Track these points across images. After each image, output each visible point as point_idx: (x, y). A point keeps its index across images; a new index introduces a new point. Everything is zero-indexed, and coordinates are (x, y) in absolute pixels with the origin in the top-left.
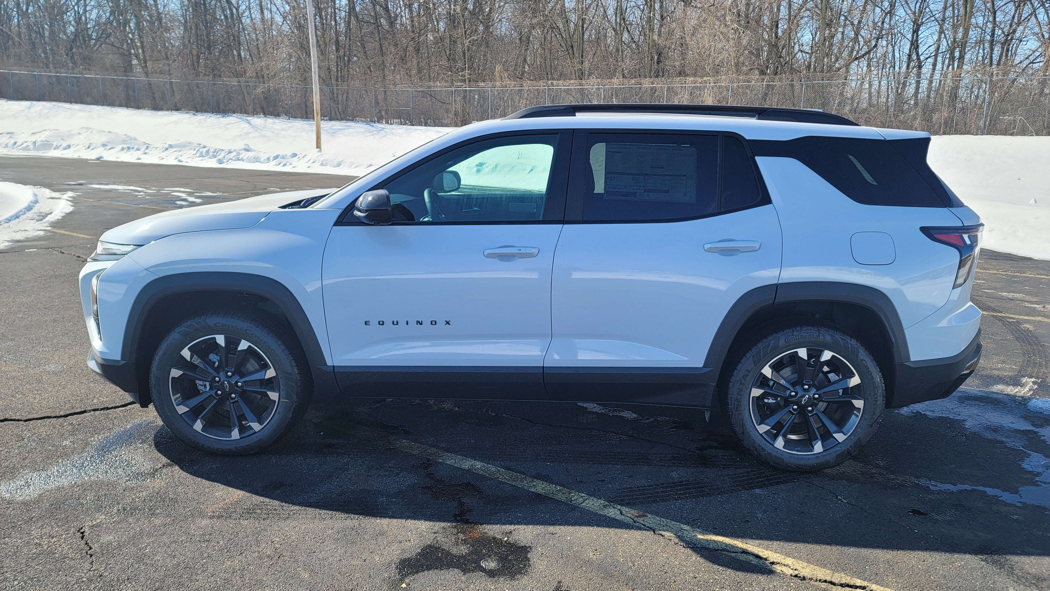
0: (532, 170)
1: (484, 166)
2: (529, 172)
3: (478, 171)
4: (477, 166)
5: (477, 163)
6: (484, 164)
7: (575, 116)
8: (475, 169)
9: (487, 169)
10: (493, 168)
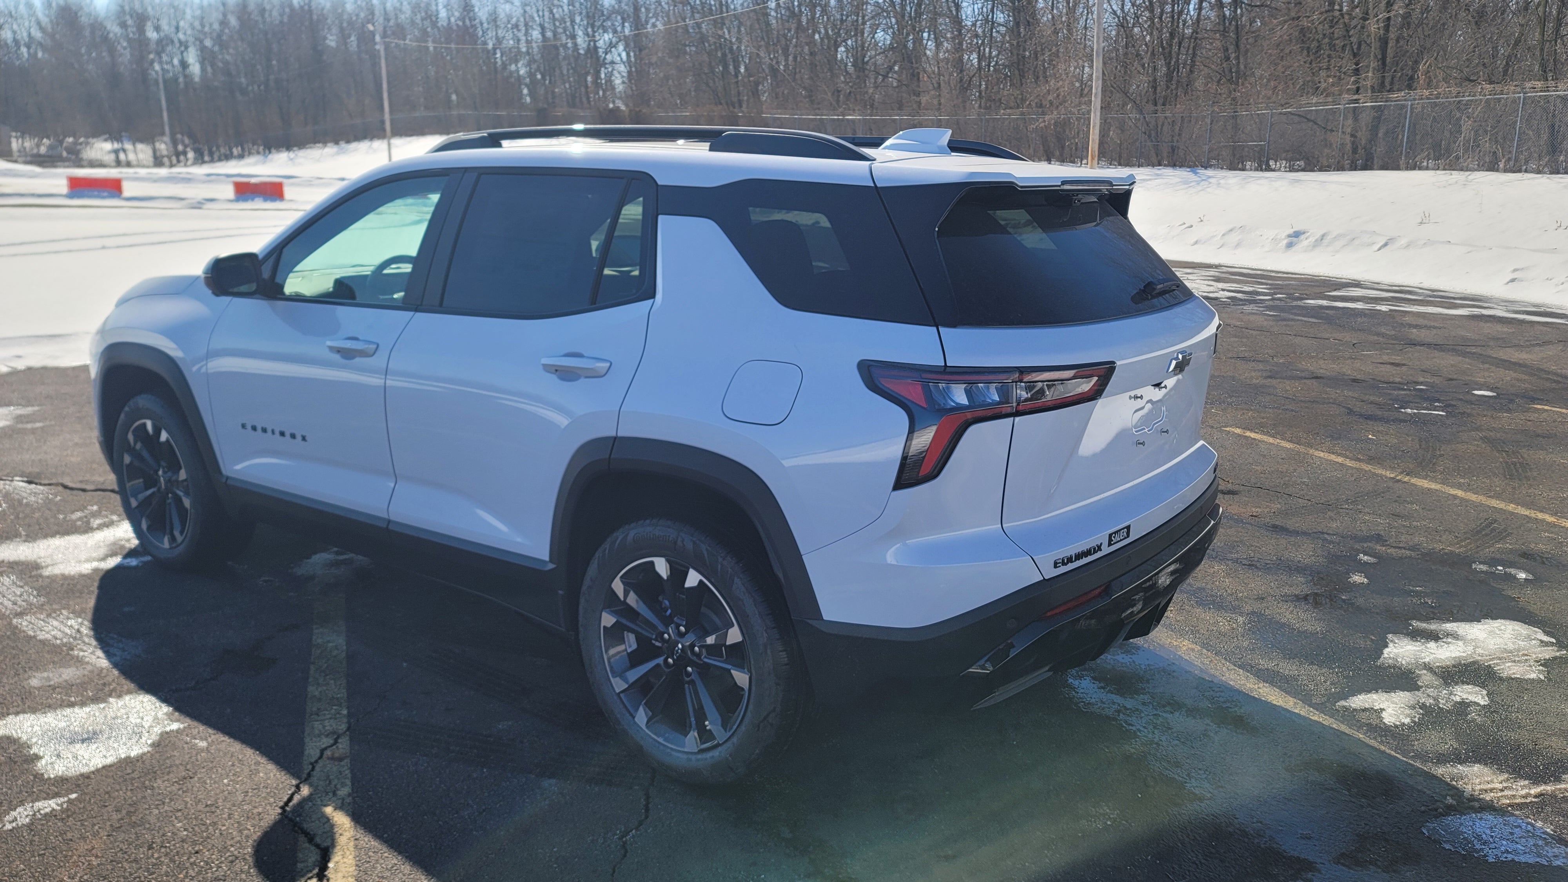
0: (1386, 245)
1: (1302, 237)
2: (1379, 249)
3: (1290, 245)
4: (1289, 236)
5: (1291, 231)
6: (1304, 233)
7: (500, 146)
8: (1285, 242)
9: (1305, 243)
10: (1316, 241)
